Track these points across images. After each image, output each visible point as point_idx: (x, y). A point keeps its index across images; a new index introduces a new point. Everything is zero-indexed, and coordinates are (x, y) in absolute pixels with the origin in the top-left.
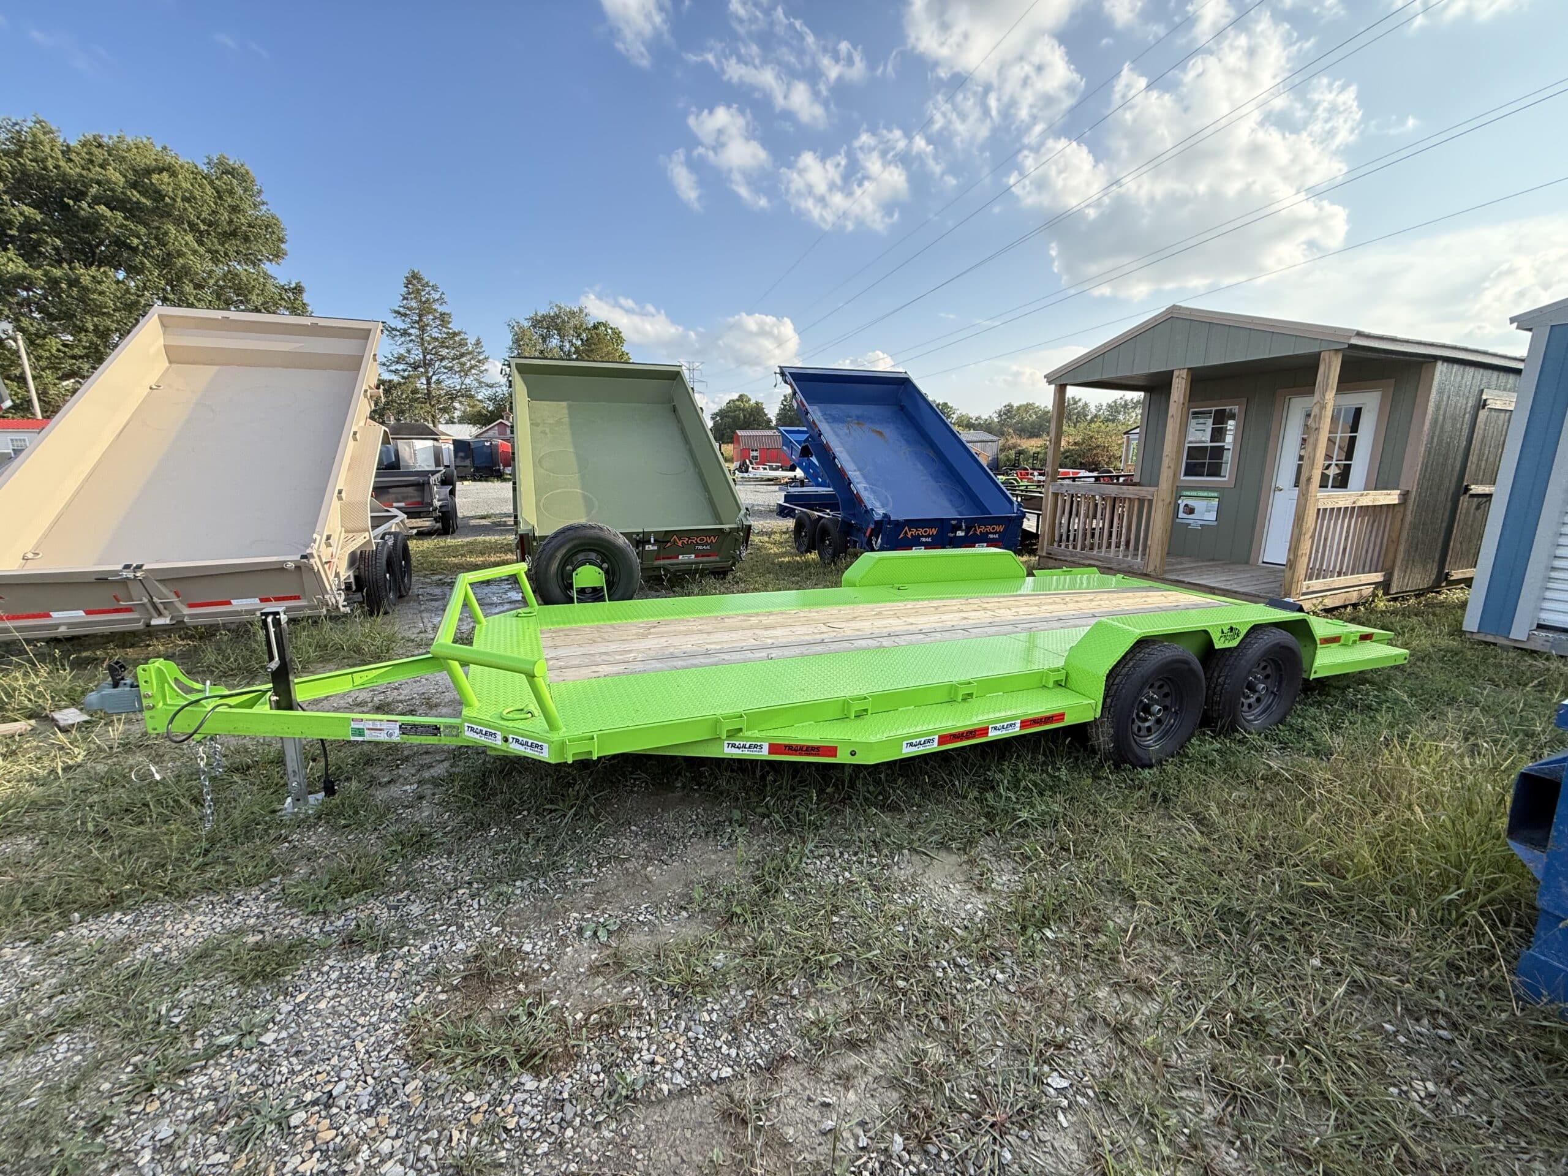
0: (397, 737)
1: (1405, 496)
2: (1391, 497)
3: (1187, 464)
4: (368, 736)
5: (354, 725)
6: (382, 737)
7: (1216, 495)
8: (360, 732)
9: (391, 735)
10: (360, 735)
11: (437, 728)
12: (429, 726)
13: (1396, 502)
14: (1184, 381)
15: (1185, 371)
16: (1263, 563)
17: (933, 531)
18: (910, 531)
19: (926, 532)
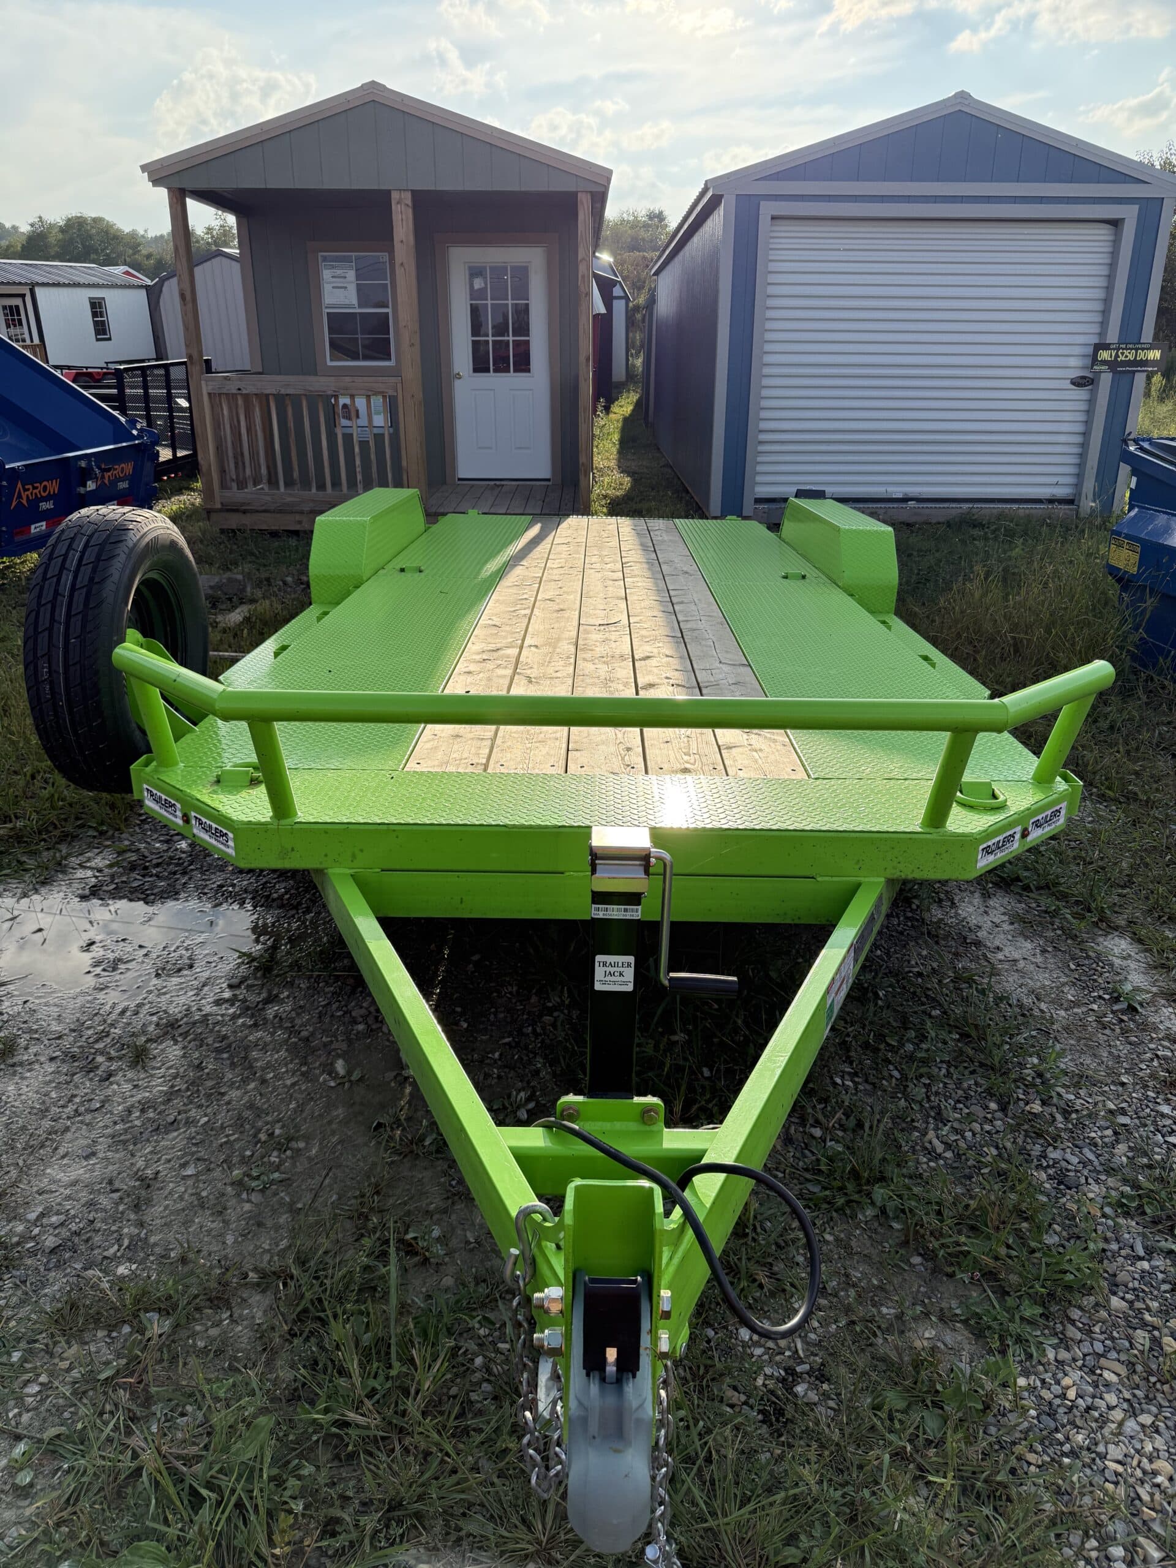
3: (330, 339)
5: (829, 1002)
14: (410, 211)
15: (409, 195)
16: (460, 479)
17: (53, 487)
18: (26, 490)
19: (45, 488)
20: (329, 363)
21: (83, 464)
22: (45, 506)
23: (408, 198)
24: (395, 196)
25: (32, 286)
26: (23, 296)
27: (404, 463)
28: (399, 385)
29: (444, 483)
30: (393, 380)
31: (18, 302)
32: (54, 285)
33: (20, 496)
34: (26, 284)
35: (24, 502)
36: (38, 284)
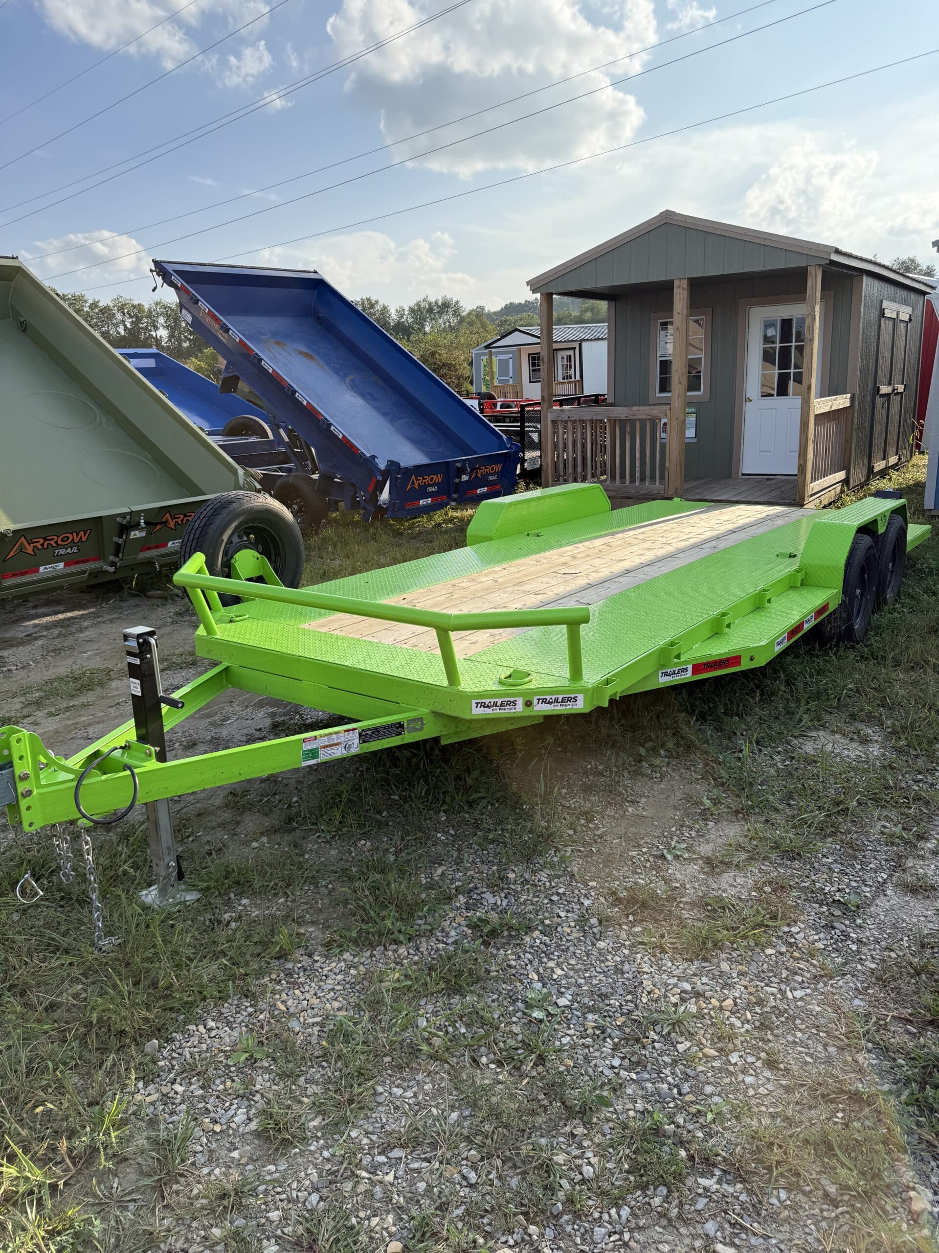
0: (356, 748)
1: (852, 399)
2: (842, 401)
3: (660, 378)
4: (323, 757)
5: (307, 747)
6: (339, 752)
7: (693, 410)
8: (314, 753)
9: (350, 747)
10: (313, 758)
11: (400, 725)
12: (392, 725)
13: (848, 405)
14: (686, 292)
15: (686, 281)
16: (743, 475)
17: (438, 478)
18: (417, 480)
19: (432, 479)
20: (658, 395)
21: (459, 465)
22: (430, 489)
23: (685, 283)
24: (676, 283)
25: (581, 341)
26: (574, 349)
27: (667, 464)
28: (669, 412)
29: (729, 476)
30: (664, 408)
31: (571, 352)
32: (595, 339)
33: (413, 483)
34: (576, 341)
35: (416, 486)
36: (584, 340)
